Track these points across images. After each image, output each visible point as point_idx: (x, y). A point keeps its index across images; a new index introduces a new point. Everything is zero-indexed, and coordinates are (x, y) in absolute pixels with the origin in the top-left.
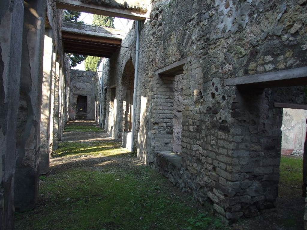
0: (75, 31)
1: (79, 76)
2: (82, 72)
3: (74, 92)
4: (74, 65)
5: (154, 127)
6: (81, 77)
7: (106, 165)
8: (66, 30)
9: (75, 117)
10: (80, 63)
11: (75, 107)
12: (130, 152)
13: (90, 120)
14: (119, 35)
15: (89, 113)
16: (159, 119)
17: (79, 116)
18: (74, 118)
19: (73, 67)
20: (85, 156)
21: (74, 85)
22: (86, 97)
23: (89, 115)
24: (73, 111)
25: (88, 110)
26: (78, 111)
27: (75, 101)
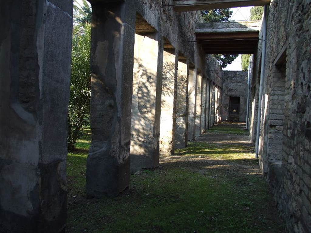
0: (208, 31)
1: (231, 77)
2: (235, 72)
3: (226, 94)
4: (224, 66)
5: (270, 130)
6: (233, 77)
7: (215, 168)
8: (199, 32)
9: (227, 118)
10: (230, 63)
11: (227, 108)
12: (254, 159)
13: (242, 122)
14: (256, 26)
15: (242, 114)
16: (277, 121)
17: (231, 118)
18: (227, 120)
19: (224, 68)
20: (201, 157)
21: (227, 86)
22: (239, 98)
23: (241, 117)
24: (225, 113)
25: (241, 112)
26: (230, 112)
27: (228, 102)
